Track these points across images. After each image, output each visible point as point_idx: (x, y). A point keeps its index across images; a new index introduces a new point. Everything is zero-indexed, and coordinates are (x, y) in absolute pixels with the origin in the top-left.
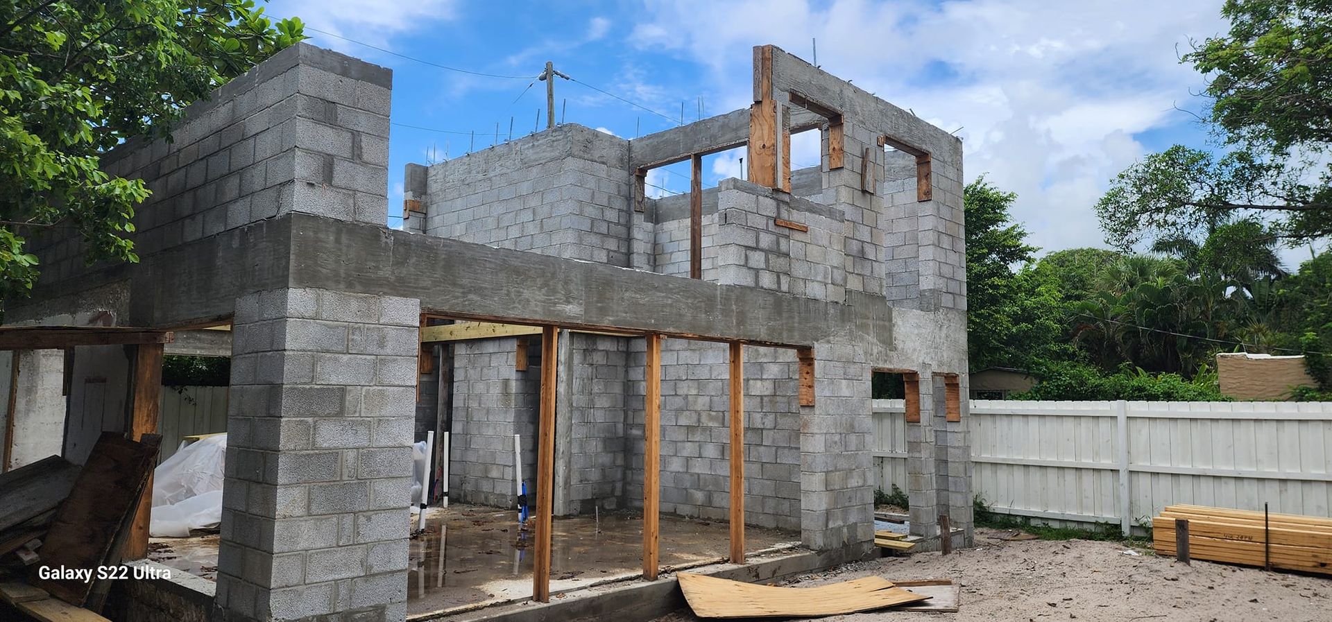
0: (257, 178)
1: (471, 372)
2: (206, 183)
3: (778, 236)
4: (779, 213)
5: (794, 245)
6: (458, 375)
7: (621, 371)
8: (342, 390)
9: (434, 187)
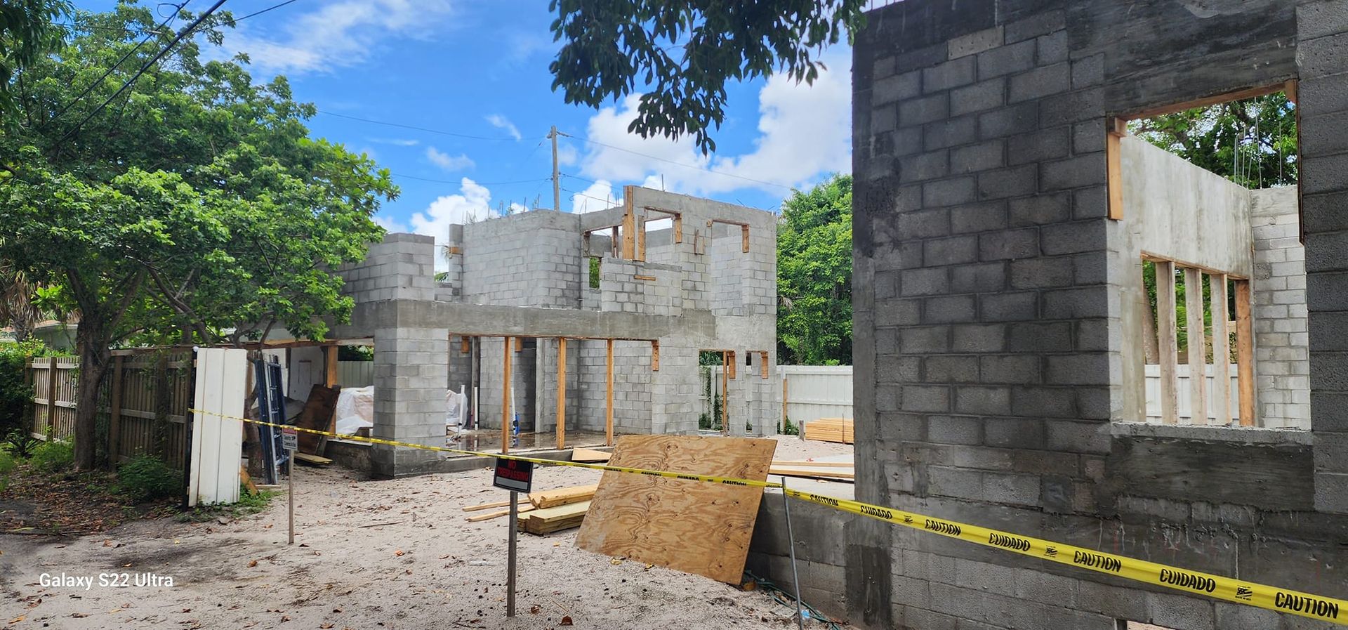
0: (381, 283)
1: (490, 352)
2: (358, 280)
3: (636, 284)
4: (637, 272)
5: (647, 287)
6: (483, 354)
7: (576, 352)
8: (418, 366)
9: (467, 238)
